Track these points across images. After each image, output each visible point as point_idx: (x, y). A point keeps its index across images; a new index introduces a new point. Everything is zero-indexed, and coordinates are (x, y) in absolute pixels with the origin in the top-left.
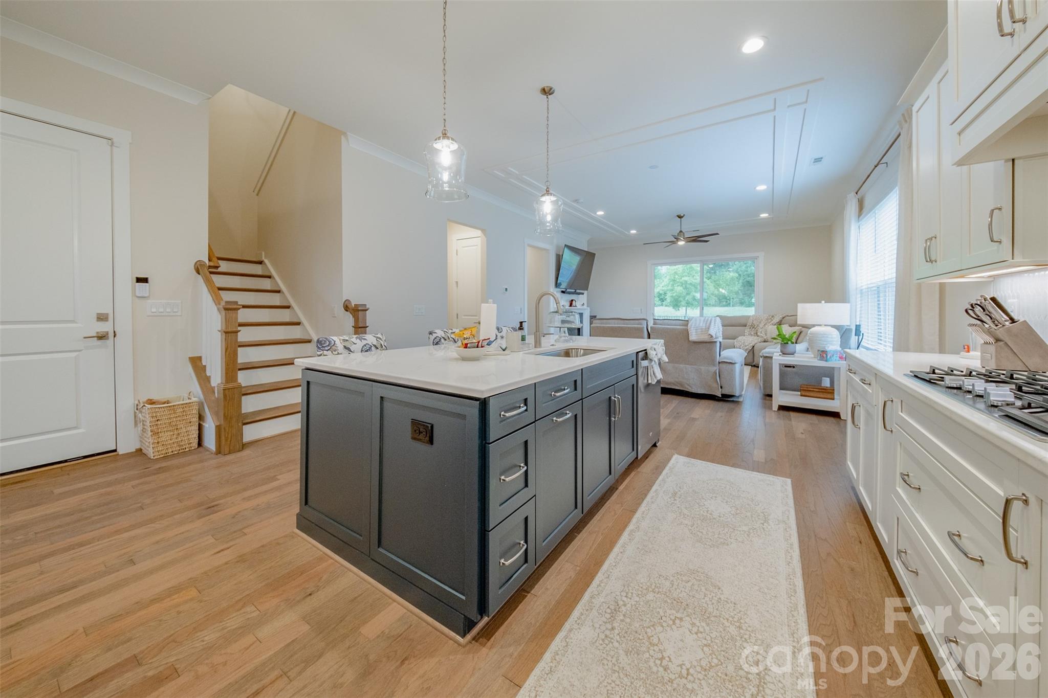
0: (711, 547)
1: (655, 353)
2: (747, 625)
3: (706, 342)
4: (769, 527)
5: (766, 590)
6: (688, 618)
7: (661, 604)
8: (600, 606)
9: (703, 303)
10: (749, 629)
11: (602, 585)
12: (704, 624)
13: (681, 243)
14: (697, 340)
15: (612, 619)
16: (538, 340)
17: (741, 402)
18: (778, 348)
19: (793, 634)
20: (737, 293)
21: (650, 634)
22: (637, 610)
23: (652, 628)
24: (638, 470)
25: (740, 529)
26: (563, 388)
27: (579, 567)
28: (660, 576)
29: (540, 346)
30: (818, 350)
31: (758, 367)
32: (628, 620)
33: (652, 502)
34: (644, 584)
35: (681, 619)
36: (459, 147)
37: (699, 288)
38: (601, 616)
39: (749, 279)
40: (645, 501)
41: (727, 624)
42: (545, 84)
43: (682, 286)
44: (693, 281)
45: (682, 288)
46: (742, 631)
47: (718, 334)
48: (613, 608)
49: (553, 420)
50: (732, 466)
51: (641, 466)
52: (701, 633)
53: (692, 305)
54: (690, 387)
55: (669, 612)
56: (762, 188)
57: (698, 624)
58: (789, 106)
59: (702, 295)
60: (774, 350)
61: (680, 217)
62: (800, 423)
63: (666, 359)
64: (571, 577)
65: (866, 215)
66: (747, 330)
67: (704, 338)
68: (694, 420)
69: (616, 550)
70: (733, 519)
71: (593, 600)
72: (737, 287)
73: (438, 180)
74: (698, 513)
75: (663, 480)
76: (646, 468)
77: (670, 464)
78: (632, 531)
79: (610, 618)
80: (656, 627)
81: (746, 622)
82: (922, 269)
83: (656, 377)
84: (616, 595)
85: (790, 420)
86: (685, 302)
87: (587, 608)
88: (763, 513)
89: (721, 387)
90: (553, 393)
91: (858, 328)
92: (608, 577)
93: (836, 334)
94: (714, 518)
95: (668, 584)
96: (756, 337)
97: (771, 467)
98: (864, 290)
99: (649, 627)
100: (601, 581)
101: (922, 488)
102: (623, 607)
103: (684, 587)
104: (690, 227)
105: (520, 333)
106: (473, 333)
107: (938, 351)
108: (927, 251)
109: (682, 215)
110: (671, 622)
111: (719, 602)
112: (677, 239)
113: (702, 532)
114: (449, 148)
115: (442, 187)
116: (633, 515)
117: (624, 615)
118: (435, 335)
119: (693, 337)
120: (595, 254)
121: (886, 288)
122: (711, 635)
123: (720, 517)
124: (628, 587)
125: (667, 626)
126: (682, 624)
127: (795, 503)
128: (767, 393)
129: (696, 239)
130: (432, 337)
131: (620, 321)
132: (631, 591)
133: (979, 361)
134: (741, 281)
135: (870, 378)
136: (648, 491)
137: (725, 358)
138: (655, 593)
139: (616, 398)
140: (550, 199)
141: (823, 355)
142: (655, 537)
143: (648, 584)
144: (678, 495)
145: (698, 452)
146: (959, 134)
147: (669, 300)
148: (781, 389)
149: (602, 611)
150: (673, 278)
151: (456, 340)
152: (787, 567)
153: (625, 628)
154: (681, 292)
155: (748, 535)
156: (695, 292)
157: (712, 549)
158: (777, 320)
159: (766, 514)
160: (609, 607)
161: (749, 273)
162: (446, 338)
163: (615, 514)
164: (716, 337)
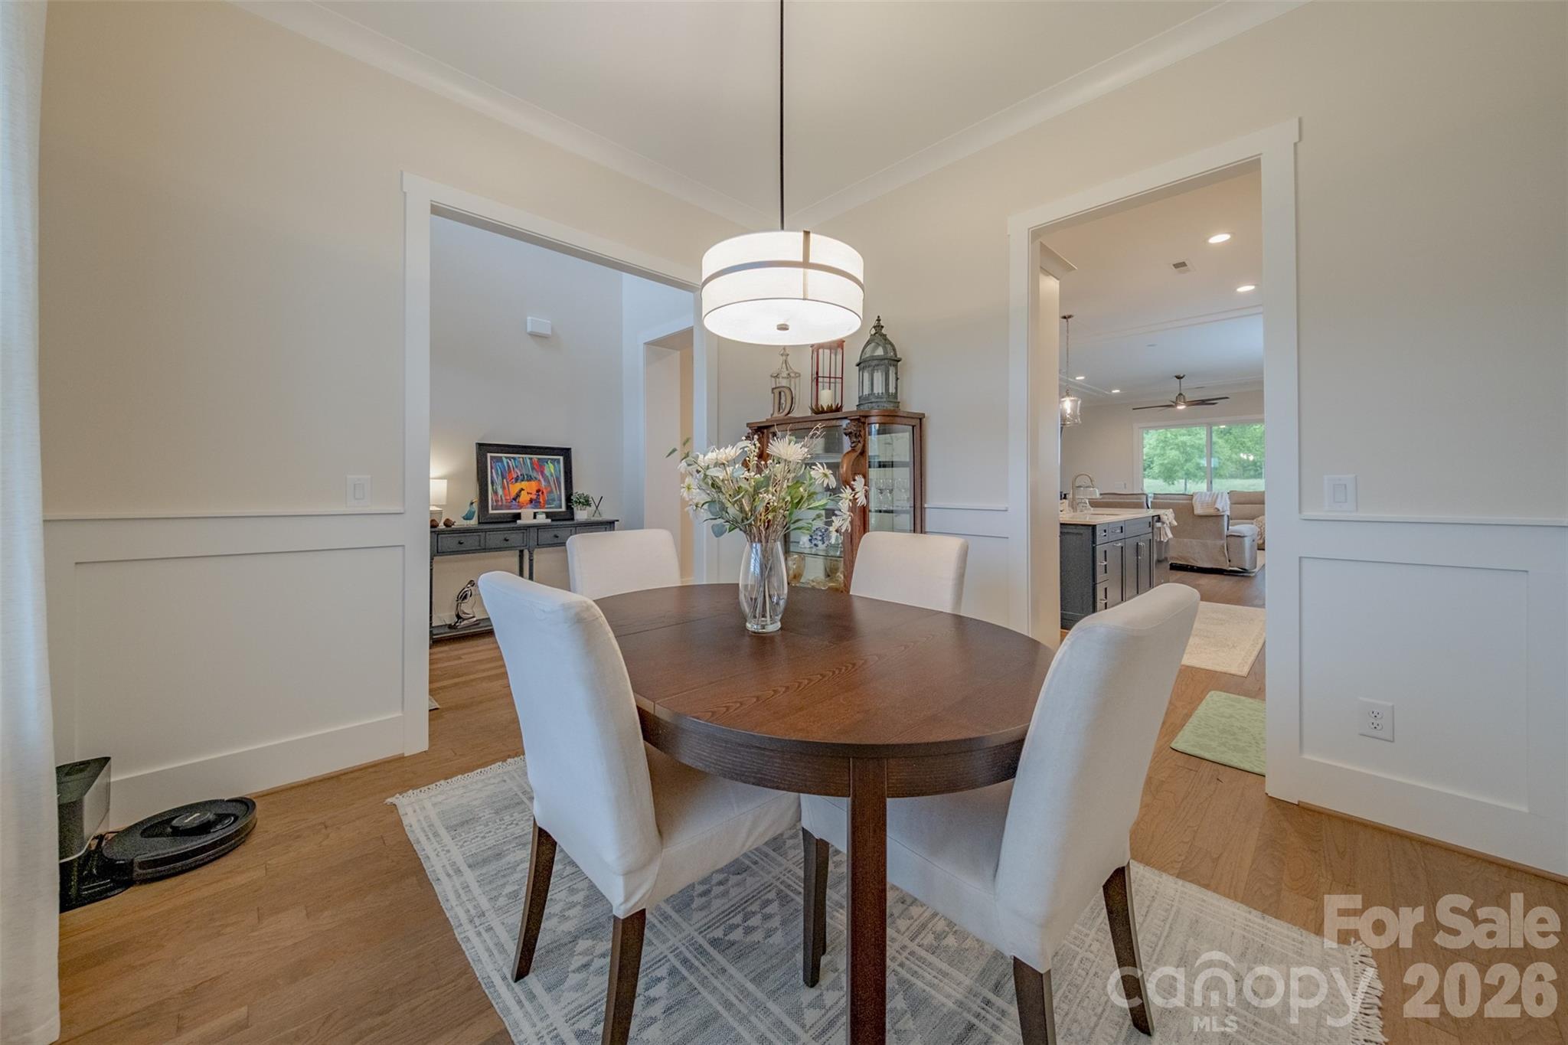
1: (1166, 517)
3: (1213, 516)
9: (1212, 474)
13: (1181, 407)
14: (1204, 514)
17: (1252, 577)
37: (1205, 451)
43: (1178, 449)
44: (1197, 442)
45: (1177, 452)
47: (1225, 509)
53: (1195, 476)
54: (1195, 560)
59: (1209, 462)
61: (1179, 378)
63: (1175, 523)
67: (1211, 511)
83: (1167, 536)
86: (1183, 472)
89: (1230, 561)
109: (1182, 375)
112: (1176, 404)
119: (1198, 511)
129: (1201, 403)
131: (1116, 496)
137: (1232, 532)
139: (1141, 544)
147: (1156, 469)
154: (1177, 457)
156: (1200, 457)
164: (1223, 512)
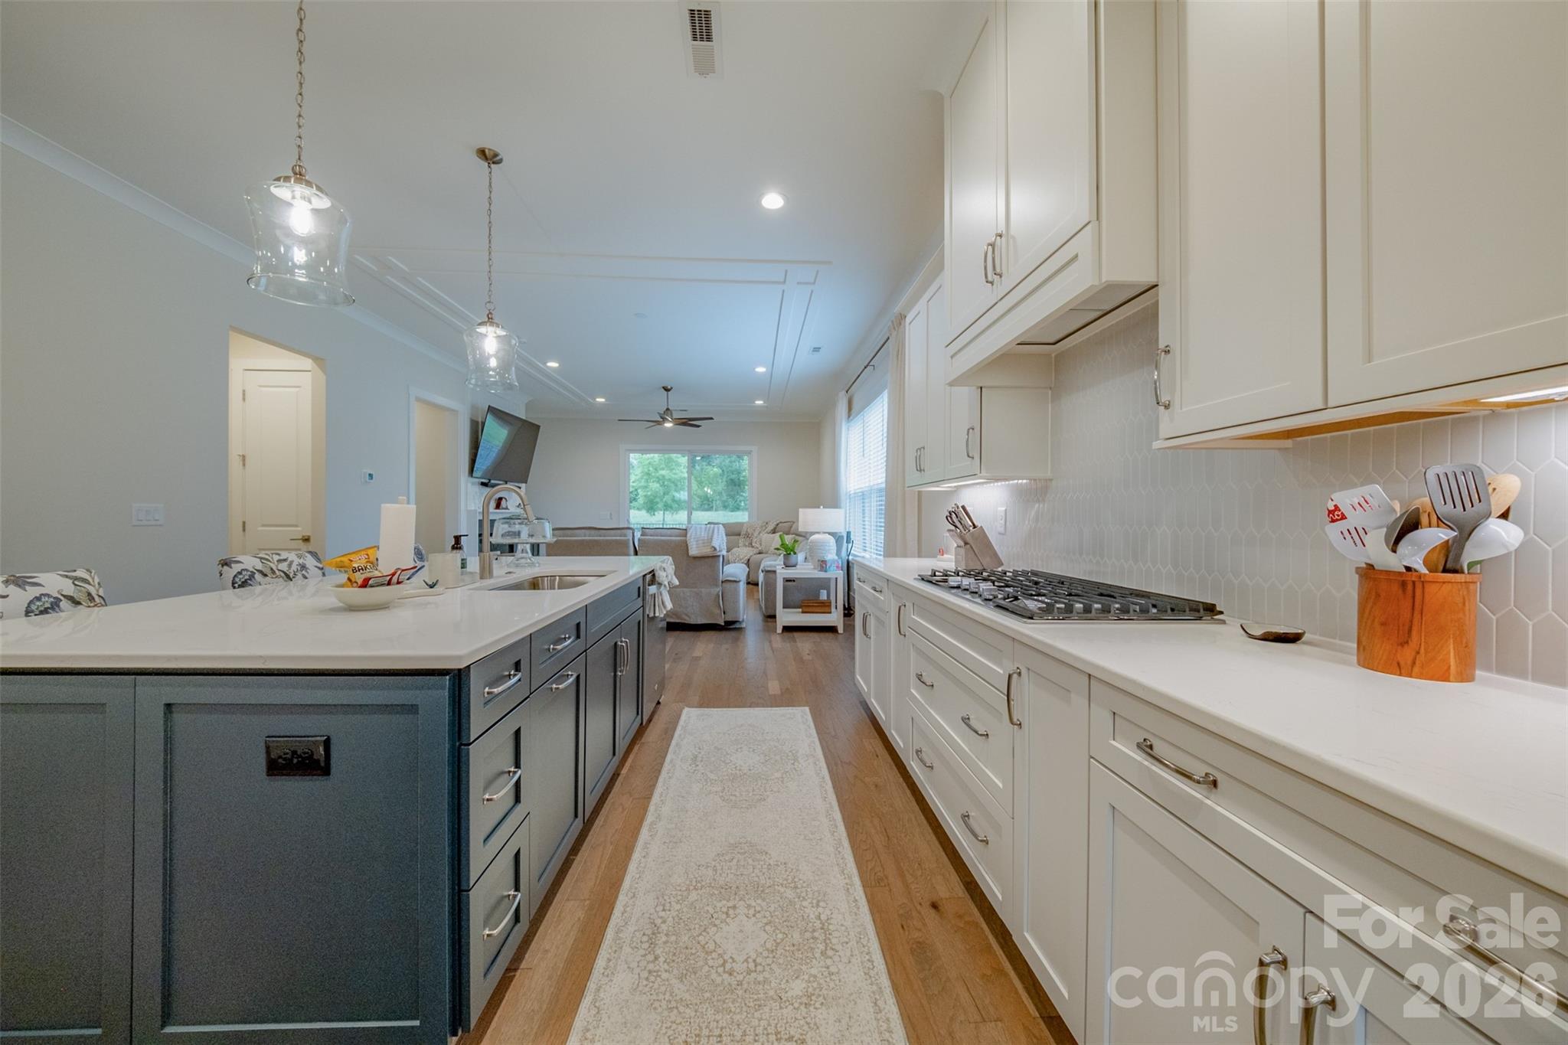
0: (748, 809)
1: (664, 574)
2: (801, 882)
3: (708, 557)
4: (800, 766)
5: (810, 835)
6: (742, 903)
7: (708, 899)
8: (633, 937)
9: (686, 506)
10: (805, 885)
11: (628, 909)
12: (759, 901)
13: (668, 425)
14: (699, 555)
15: (653, 946)
16: (487, 566)
17: (744, 628)
18: (780, 560)
19: (843, 872)
20: (720, 494)
21: (703, 943)
22: (681, 921)
23: (704, 934)
24: (643, 740)
25: (773, 777)
26: (563, 636)
27: (588, 899)
28: (699, 866)
29: (491, 575)
30: (819, 561)
31: (757, 584)
32: (673, 938)
33: (670, 778)
34: (683, 885)
35: (734, 907)
36: (332, 205)
38: (636, 950)
39: (733, 477)
40: (661, 780)
41: (782, 890)
42: (489, 145)
43: (658, 482)
44: (673, 476)
45: (658, 485)
46: (798, 891)
47: (722, 547)
48: (649, 933)
49: (551, 689)
50: (750, 707)
51: (646, 734)
52: (759, 912)
53: (671, 507)
54: (688, 616)
55: (719, 905)
56: (761, 370)
57: (754, 904)
58: (798, 283)
60: (776, 563)
61: (667, 390)
62: (805, 644)
63: (676, 582)
64: (579, 919)
65: (854, 418)
66: (741, 541)
67: (707, 551)
68: (698, 659)
69: (636, 856)
70: (764, 768)
71: (621, 935)
72: (721, 487)
73: (285, 258)
74: (725, 774)
75: (677, 745)
76: (652, 735)
77: (681, 722)
78: (652, 823)
79: (649, 947)
80: (708, 930)
81: (800, 880)
82: (913, 477)
83: (665, 607)
84: (651, 914)
85: (795, 641)
86: (662, 504)
87: (614, 949)
88: (790, 751)
89: (724, 613)
90: (552, 646)
91: (849, 533)
92: (634, 896)
93: (832, 540)
94: (745, 774)
95: (710, 872)
96: (750, 548)
97: (786, 699)
98: (852, 495)
99: (701, 934)
100: (626, 906)
101: (934, 684)
102: (663, 926)
103: (730, 868)
104: (681, 404)
105: (457, 556)
106: (371, 560)
107: (917, 555)
108: (918, 459)
109: (669, 387)
110: (724, 916)
111: (769, 869)
112: (664, 420)
113: (735, 795)
114: (310, 202)
115: (293, 274)
116: (649, 803)
117: (667, 935)
118: (237, 568)
119: (694, 551)
120: (539, 426)
121: (871, 493)
122: (769, 909)
123: (750, 770)
124: (663, 897)
125: (721, 922)
126: (738, 911)
127: (818, 733)
128: (768, 614)
129: (686, 422)
130: (230, 573)
131: (593, 532)
132: (668, 901)
133: (954, 563)
134: (724, 480)
135: (880, 584)
136: (662, 764)
137: (728, 575)
138: (697, 890)
139: (624, 642)
140: (495, 333)
141: (823, 565)
142: (682, 821)
143: (688, 882)
144: (699, 759)
145: (712, 698)
146: (952, 357)
147: (641, 500)
148: (784, 607)
149: (637, 943)
150: (646, 470)
151: (291, 575)
152: (824, 803)
153: (672, 950)
154: (657, 490)
155: (782, 782)
157: (750, 810)
158: (771, 527)
159: (794, 752)
160: (644, 934)
161: (733, 469)
162: (267, 571)
163: (624, 810)
164: (720, 551)
